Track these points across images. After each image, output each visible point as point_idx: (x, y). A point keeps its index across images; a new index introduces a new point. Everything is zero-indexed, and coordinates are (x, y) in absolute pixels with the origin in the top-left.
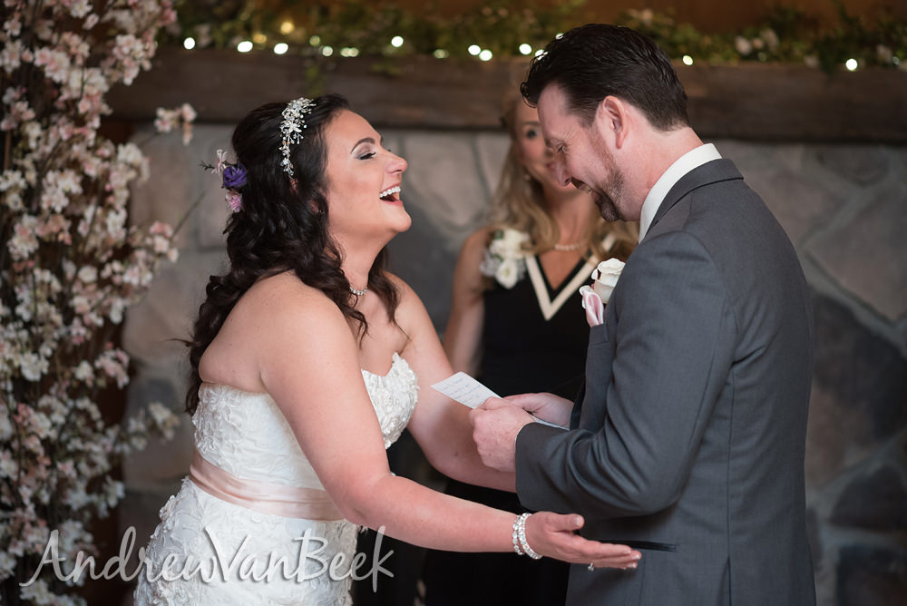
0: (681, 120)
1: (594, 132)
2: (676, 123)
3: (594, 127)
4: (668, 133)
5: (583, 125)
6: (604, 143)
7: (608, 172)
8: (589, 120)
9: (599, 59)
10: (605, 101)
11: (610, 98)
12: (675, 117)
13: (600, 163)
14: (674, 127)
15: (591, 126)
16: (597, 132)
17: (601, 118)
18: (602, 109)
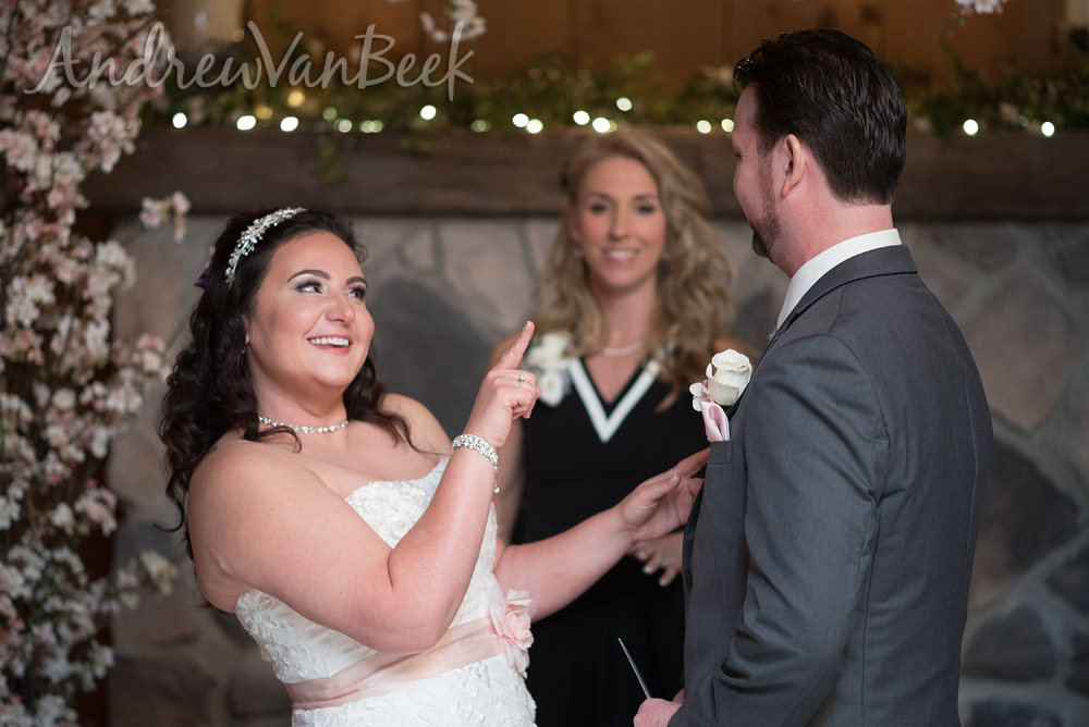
1: (767, 165)
6: (772, 182)
10: (786, 138)
15: (766, 155)
16: (770, 166)
17: (780, 153)
18: (782, 145)
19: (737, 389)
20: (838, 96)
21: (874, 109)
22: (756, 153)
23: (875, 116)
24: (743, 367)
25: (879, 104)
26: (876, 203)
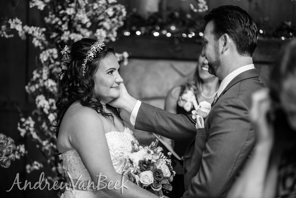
0: (248, 53)
1: (217, 44)
2: (246, 54)
3: (218, 42)
4: (242, 56)
5: (215, 39)
6: (219, 49)
7: (216, 60)
8: (217, 38)
9: (230, 19)
10: (224, 35)
11: (226, 35)
12: (246, 52)
13: (215, 55)
14: (244, 55)
15: (217, 41)
16: (218, 44)
17: (222, 40)
18: (223, 37)
19: (207, 113)
20: (240, 22)
21: (251, 27)
22: (214, 41)
23: (251, 30)
24: (209, 107)
25: (252, 26)
26: (250, 56)
